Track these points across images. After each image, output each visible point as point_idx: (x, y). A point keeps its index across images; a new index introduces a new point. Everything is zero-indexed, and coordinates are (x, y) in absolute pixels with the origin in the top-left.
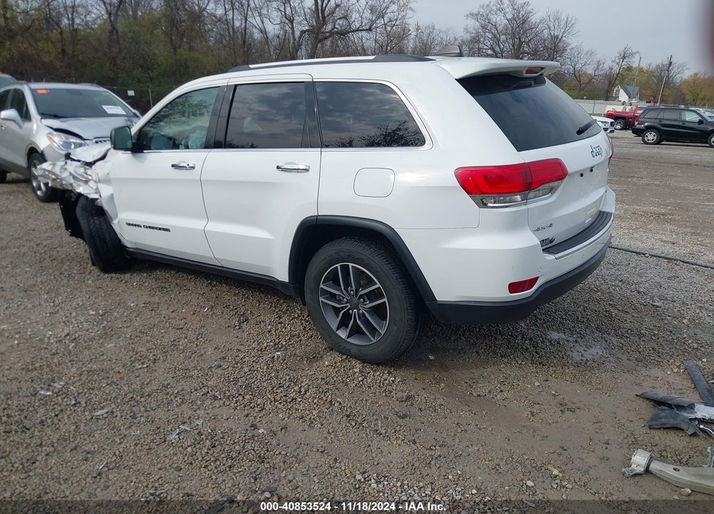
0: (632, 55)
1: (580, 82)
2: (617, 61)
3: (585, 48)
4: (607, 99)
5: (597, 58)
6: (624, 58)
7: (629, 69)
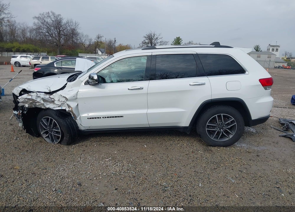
0: (101, 37)
1: (85, 47)
2: (96, 39)
3: (85, 34)
4: (95, 53)
5: (90, 38)
6: (99, 38)
7: (101, 42)
